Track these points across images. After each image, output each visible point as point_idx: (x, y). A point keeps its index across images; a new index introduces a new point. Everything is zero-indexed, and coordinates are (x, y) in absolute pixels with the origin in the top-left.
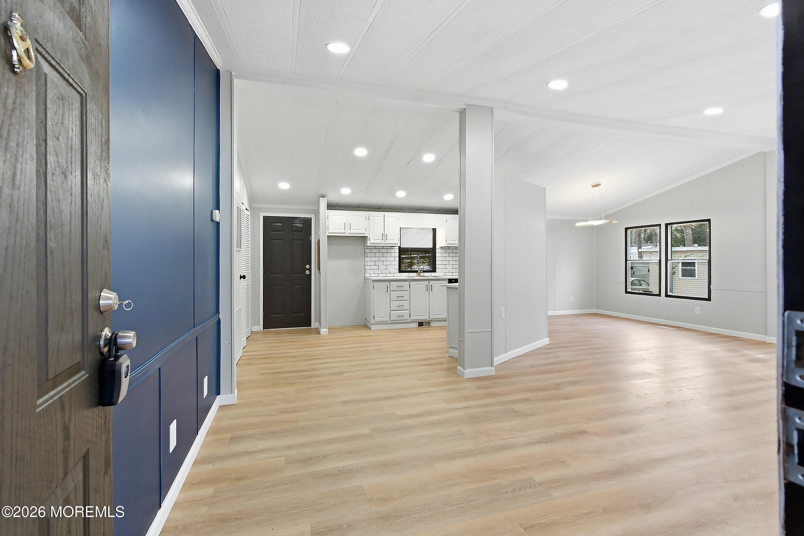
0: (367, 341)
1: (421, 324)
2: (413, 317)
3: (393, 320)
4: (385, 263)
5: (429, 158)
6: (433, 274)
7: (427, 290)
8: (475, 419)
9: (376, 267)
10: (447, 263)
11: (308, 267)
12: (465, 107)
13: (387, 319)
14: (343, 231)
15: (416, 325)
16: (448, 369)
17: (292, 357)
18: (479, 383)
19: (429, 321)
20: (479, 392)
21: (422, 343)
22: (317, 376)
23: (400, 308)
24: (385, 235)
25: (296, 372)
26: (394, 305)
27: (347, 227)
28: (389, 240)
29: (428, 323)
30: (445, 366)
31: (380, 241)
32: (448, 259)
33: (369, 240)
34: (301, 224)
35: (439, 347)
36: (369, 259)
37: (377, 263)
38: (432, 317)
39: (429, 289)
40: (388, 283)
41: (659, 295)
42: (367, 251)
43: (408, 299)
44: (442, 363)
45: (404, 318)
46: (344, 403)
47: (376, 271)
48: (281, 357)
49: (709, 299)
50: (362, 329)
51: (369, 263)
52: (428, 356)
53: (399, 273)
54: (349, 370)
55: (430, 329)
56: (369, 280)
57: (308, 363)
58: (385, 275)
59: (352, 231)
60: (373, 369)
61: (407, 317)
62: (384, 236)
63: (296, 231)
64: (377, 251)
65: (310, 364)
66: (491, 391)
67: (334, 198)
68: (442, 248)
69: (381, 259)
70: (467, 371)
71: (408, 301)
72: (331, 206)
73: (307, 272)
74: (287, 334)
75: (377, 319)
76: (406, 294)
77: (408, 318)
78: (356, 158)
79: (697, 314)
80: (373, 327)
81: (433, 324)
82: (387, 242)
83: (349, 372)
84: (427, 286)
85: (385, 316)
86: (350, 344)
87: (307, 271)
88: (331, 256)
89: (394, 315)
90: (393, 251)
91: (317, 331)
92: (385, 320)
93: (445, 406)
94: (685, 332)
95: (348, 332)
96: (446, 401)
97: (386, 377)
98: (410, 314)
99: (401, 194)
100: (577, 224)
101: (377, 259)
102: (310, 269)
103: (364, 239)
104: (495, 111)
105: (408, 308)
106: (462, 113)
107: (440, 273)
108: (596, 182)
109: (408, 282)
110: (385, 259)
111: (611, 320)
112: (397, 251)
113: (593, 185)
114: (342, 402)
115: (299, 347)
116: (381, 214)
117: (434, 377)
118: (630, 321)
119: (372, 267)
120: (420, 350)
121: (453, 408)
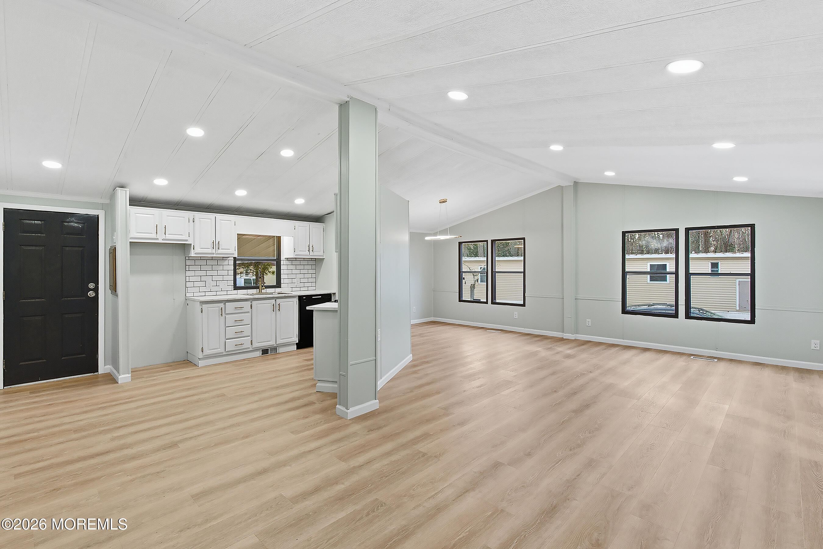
0: (197, 385)
1: (265, 352)
2: (256, 345)
3: (228, 350)
4: (215, 278)
5: (287, 153)
6: (278, 290)
7: (273, 310)
8: (387, 477)
9: (203, 284)
10: (294, 276)
11: (91, 286)
12: (348, 99)
13: (221, 350)
14: (154, 236)
15: (259, 353)
16: (323, 411)
17: (76, 431)
18: (368, 423)
19: (276, 347)
20: (373, 435)
21: (276, 377)
22: (133, 458)
23: (239, 334)
24: (217, 243)
25: (92, 457)
26: (231, 332)
27: (161, 230)
28: (222, 249)
29: (274, 349)
30: (318, 406)
31: (210, 251)
32: (294, 272)
33: (194, 249)
34: (80, 223)
35: (301, 380)
36: (192, 273)
37: (203, 279)
38: (279, 341)
39: (276, 308)
40: (222, 305)
41: (486, 303)
42: (188, 263)
43: (249, 322)
44: (311, 403)
45: (244, 346)
46: (197, 497)
47: (202, 289)
48: (53, 434)
49: (524, 305)
50: (183, 368)
51: (192, 279)
52: (291, 396)
53: (234, 290)
54: (185, 436)
55: (277, 356)
56: (194, 301)
57: (109, 436)
58: (214, 293)
59: (168, 236)
60: (224, 429)
61: (247, 345)
62: (216, 245)
63: (68, 234)
64: (204, 262)
65: (113, 439)
66: (386, 430)
67: (141, 190)
68: (287, 259)
69: (209, 273)
70: (351, 409)
71: (249, 325)
72: (135, 201)
73: (91, 294)
74: (54, 389)
75: (207, 352)
76: (246, 317)
77: (250, 346)
78: (187, 139)
79: (516, 317)
80: (201, 363)
81: (280, 350)
82: (220, 251)
83: (186, 439)
84: (273, 305)
85: (219, 348)
86: (172, 393)
87: (91, 292)
88: (134, 270)
89: (231, 345)
90: (226, 262)
91: (111, 379)
92: (219, 352)
93: (343, 466)
94: (509, 334)
95: (164, 374)
96: (342, 458)
97: (247, 437)
98: (252, 341)
99: (241, 193)
100: (427, 238)
101: (204, 273)
102: (96, 290)
103: (184, 247)
104: (378, 111)
105: (250, 334)
106: (344, 107)
107: (285, 288)
108: (443, 198)
109: (250, 302)
110: (215, 273)
111: (450, 327)
112: (232, 262)
113: (441, 201)
114: (192, 496)
115: (85, 409)
116: (212, 216)
117: (311, 425)
118: (465, 326)
119: (196, 284)
120: (278, 388)
121: (354, 466)
